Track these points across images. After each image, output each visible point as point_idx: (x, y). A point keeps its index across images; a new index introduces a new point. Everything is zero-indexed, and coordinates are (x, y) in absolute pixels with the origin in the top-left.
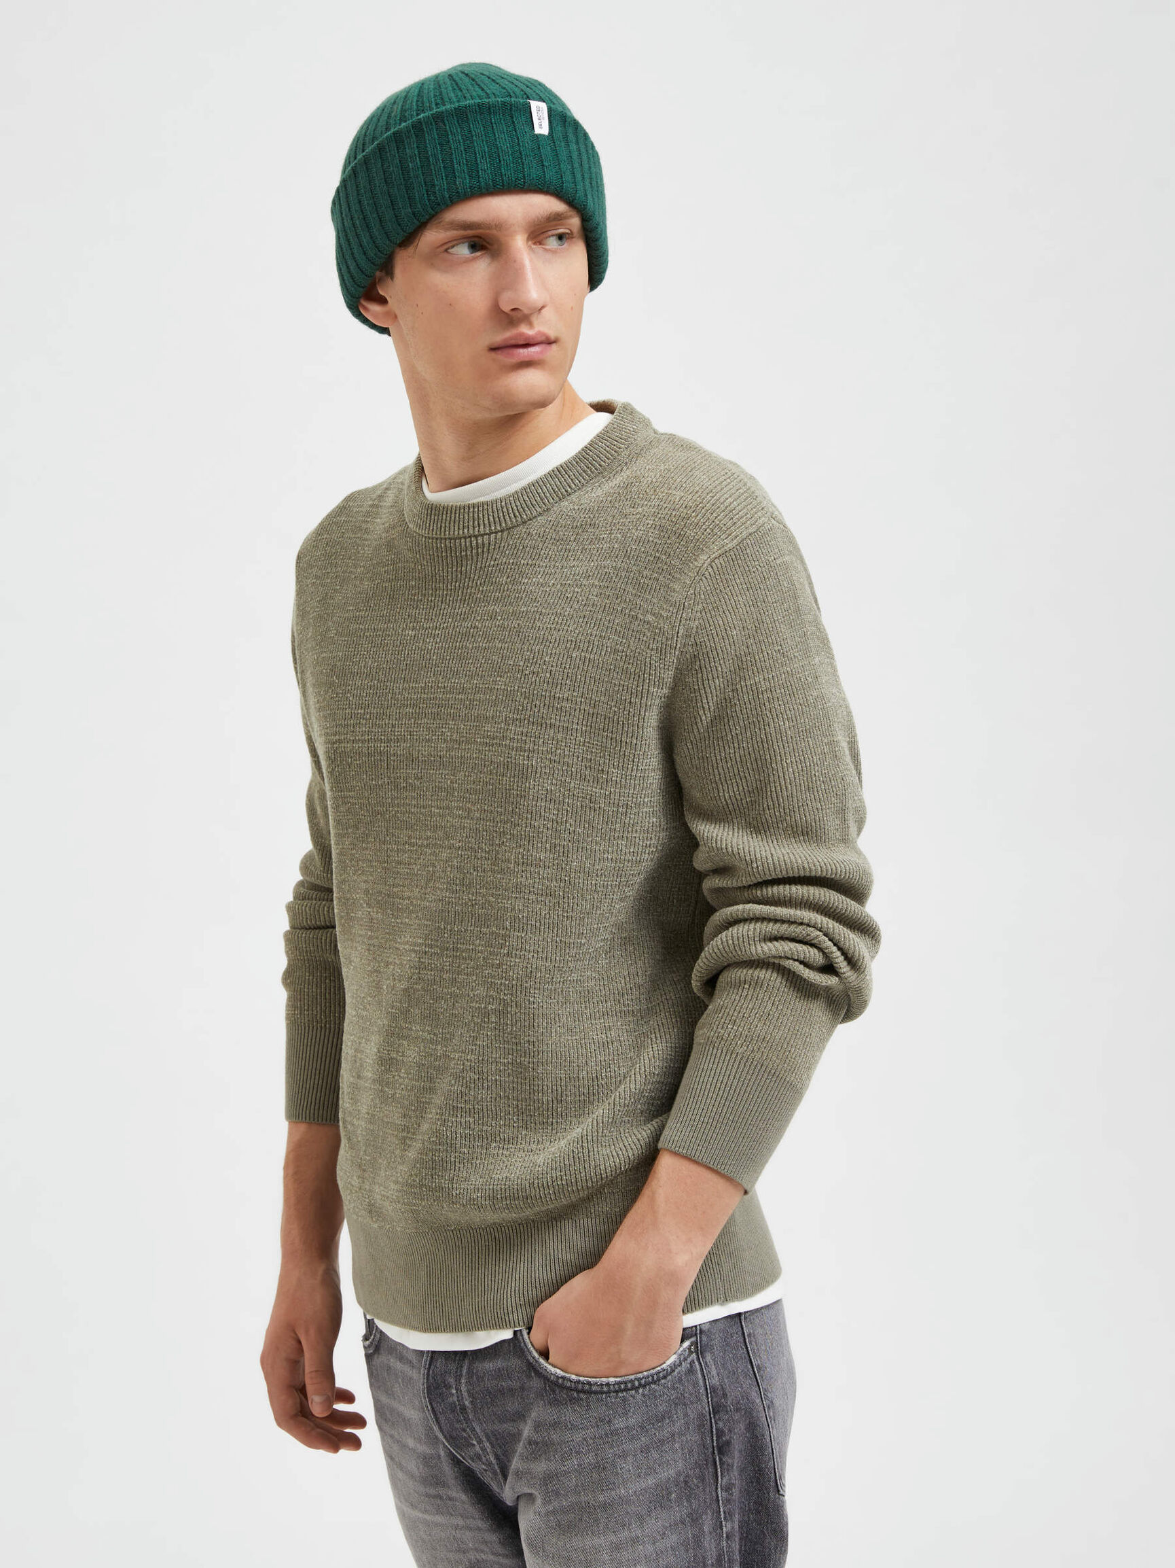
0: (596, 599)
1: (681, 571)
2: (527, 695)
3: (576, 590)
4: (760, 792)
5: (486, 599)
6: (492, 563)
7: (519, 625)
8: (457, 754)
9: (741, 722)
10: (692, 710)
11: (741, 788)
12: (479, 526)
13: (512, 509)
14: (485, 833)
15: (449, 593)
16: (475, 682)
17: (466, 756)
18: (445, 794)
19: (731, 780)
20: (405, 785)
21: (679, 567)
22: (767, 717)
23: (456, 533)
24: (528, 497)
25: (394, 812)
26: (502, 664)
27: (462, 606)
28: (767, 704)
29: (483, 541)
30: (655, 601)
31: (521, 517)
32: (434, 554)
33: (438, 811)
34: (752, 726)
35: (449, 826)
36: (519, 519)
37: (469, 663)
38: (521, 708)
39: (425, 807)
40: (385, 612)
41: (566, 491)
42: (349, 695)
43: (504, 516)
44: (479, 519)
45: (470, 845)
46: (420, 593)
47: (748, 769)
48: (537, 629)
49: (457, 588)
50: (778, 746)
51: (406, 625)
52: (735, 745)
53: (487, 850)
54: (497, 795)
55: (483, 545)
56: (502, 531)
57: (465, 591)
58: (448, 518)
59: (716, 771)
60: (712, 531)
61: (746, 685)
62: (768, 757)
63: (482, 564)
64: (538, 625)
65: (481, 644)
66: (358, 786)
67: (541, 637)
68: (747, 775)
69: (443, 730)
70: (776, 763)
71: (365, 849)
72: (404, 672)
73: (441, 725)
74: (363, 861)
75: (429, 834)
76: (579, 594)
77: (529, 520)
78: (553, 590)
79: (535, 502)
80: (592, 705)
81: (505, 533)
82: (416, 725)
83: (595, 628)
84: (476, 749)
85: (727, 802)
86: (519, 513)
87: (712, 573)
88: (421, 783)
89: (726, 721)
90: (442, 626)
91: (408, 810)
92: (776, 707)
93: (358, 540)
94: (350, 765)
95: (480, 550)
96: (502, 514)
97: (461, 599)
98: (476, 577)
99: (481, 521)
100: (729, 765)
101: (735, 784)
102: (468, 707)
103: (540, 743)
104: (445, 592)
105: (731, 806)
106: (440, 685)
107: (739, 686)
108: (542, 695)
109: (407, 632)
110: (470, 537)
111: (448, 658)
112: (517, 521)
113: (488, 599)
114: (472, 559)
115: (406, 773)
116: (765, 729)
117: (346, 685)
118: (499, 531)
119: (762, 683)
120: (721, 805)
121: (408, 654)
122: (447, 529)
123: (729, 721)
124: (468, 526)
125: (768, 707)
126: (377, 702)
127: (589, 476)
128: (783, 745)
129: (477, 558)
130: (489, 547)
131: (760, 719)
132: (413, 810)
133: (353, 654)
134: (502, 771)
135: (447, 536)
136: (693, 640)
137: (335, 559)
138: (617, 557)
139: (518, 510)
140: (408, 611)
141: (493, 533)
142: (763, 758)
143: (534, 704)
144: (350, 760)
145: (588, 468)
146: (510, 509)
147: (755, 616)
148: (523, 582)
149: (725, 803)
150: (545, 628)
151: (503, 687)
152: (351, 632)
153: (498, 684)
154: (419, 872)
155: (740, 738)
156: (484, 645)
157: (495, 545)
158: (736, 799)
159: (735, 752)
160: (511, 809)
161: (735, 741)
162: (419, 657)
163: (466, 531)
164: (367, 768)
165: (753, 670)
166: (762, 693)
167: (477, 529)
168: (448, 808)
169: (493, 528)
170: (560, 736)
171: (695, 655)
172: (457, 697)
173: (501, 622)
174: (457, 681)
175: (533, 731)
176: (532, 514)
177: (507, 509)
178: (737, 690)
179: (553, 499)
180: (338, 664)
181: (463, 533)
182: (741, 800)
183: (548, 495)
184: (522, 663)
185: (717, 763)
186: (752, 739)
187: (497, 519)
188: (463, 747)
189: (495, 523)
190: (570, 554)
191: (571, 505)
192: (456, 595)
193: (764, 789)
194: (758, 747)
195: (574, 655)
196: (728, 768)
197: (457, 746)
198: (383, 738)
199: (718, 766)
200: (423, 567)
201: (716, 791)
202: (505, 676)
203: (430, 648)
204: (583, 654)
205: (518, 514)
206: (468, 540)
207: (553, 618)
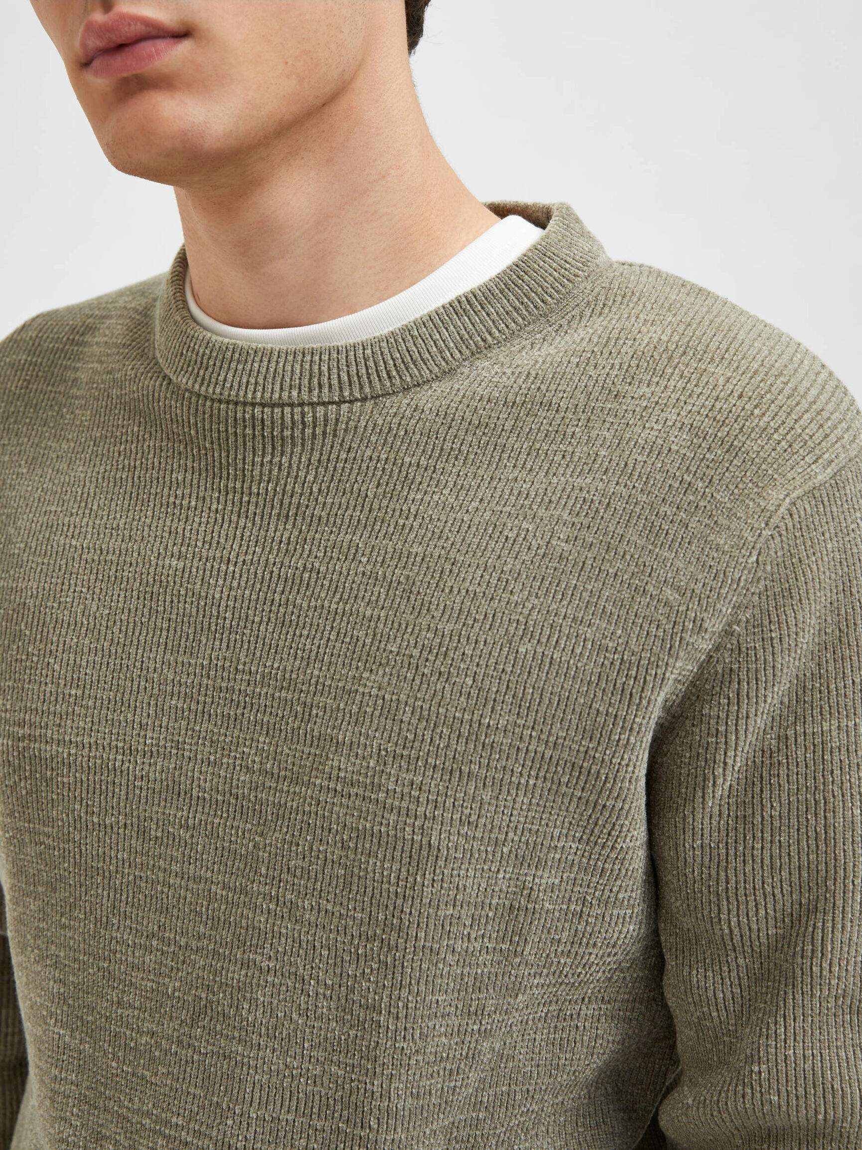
0: (566, 547)
1: (731, 514)
2: (425, 713)
3: (525, 525)
4: (796, 922)
5: (332, 520)
6: (343, 456)
7: (408, 578)
8: (271, 799)
9: (784, 797)
10: (703, 764)
11: (762, 912)
12: (320, 386)
13: (385, 363)
14: (325, 953)
15: (254, 500)
16: (316, 672)
17: (289, 804)
18: (242, 867)
19: (746, 895)
20: (159, 834)
21: (728, 505)
22: (834, 796)
23: (276, 396)
24: (415, 345)
25: (131, 877)
26: (374, 648)
27: (281, 527)
28: (837, 772)
29: (326, 414)
30: (680, 564)
31: (401, 377)
32: (227, 431)
33: (224, 893)
34: (803, 808)
35: (244, 924)
36: (397, 381)
37: (301, 636)
38: (411, 737)
39: (197, 880)
40: (123, 521)
41: (484, 341)
42: (52, 661)
43: (368, 373)
44: (320, 375)
45: (293, 970)
46: (194, 496)
47: (781, 881)
48: (447, 591)
49: (271, 494)
50: (844, 851)
51: (166, 549)
52: (765, 835)
53: (329, 982)
54: (355, 888)
55: (326, 420)
56: (364, 400)
57: (286, 501)
58: (263, 370)
59: (722, 874)
60: (790, 446)
61: (805, 732)
62: (822, 867)
63: (321, 454)
64: (449, 584)
65: (326, 604)
66: (62, 820)
67: (457, 607)
68: (777, 891)
69: (246, 750)
70: (835, 879)
71: (64, 927)
72: (164, 633)
73: (241, 740)
74: (60, 946)
75: (202, 930)
76: (531, 534)
77: (415, 386)
78: (476, 521)
79: (427, 355)
80: (551, 745)
81: (369, 404)
82: (190, 733)
83: (565, 603)
84: (312, 798)
85: (731, 931)
86: (398, 372)
87: (790, 526)
88: (193, 836)
89: (757, 790)
90: (241, 559)
91: (161, 879)
92: (853, 780)
93: (60, 398)
94: (48, 781)
95: (318, 431)
96: (364, 371)
97: (279, 514)
98: (310, 478)
99: (325, 380)
100: (748, 868)
101: (752, 904)
102: (300, 716)
103: (447, 805)
104: (246, 499)
105: (737, 938)
106: (240, 667)
107: (790, 733)
108: (454, 718)
109: (167, 562)
110: (301, 405)
111: (257, 619)
112: (392, 385)
113: (339, 521)
114: (303, 445)
115: (164, 813)
116: (825, 817)
117: (47, 641)
118: (357, 400)
119: (835, 734)
120: (719, 933)
121: (172, 602)
122: (260, 388)
123: (762, 791)
124: (300, 385)
125: (838, 779)
126: (109, 679)
127: (523, 319)
128: (854, 850)
129: (313, 444)
130: (336, 424)
131: (820, 797)
132: (172, 881)
133: (59, 589)
134: (367, 846)
135: (258, 400)
136: (735, 642)
137: (15, 422)
138: (605, 473)
139: (395, 365)
140: (168, 523)
141: (345, 402)
142: (813, 866)
143: (438, 731)
144: (49, 773)
145: (522, 303)
146: (382, 363)
147: (843, 612)
148: (411, 497)
149: (727, 931)
150: (463, 592)
151: (374, 691)
152: (54, 550)
153: (366, 686)
154: (176, 994)
155: (777, 824)
156: (334, 606)
157: (347, 423)
158: (750, 929)
159: (762, 848)
160: (381, 917)
161: (768, 828)
162: (194, 610)
163: (295, 393)
164: (84, 792)
165: (821, 708)
166: (831, 752)
167: (316, 392)
168: (243, 891)
169: (346, 394)
170: (487, 795)
171: (731, 670)
172: (277, 694)
173: (369, 568)
174: (276, 665)
175: (435, 783)
176: (421, 376)
177: (375, 364)
178: (787, 738)
179: (460, 352)
180: (30, 602)
181: (289, 397)
182: (759, 930)
183: (452, 345)
184: (416, 653)
185: (727, 862)
186: (798, 830)
187: (356, 378)
188: (285, 789)
189: (350, 385)
190: (505, 456)
191: (496, 367)
192: (269, 505)
193: (804, 920)
194: (808, 847)
195: (522, 650)
196: (745, 874)
197: (274, 785)
198: (120, 745)
199: (727, 867)
200: (203, 452)
201: (715, 908)
202: (381, 673)
203: (217, 596)
204: (540, 650)
205: (394, 373)
206: (298, 410)
207: (479, 573)
